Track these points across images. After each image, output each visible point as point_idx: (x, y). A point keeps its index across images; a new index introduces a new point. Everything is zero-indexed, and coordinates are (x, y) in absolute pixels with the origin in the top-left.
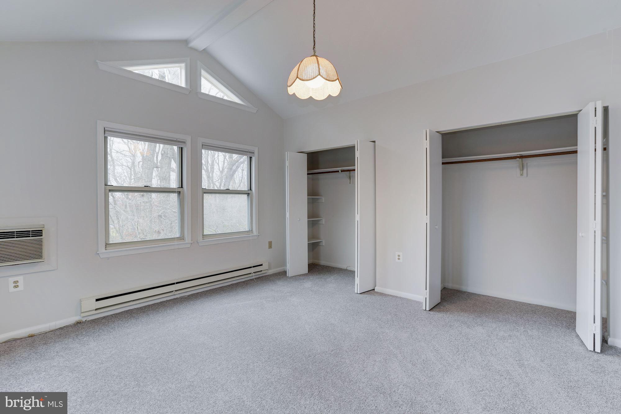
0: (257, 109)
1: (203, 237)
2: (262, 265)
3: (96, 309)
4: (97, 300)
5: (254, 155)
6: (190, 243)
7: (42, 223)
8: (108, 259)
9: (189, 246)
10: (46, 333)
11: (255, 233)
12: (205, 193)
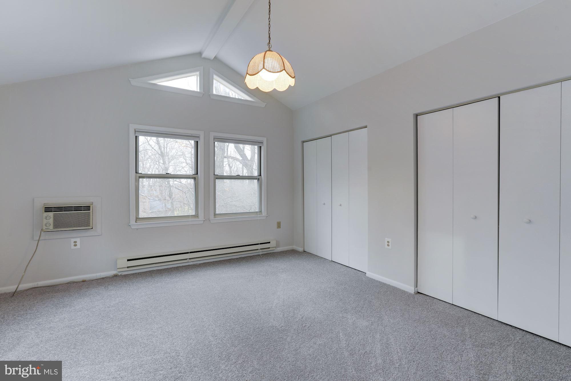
0: (266, 104)
1: (214, 216)
2: (269, 243)
3: (128, 267)
4: (128, 260)
5: (263, 145)
6: (203, 220)
7: (91, 201)
8: (137, 230)
9: (202, 222)
10: (93, 280)
11: (264, 213)
12: (217, 178)
